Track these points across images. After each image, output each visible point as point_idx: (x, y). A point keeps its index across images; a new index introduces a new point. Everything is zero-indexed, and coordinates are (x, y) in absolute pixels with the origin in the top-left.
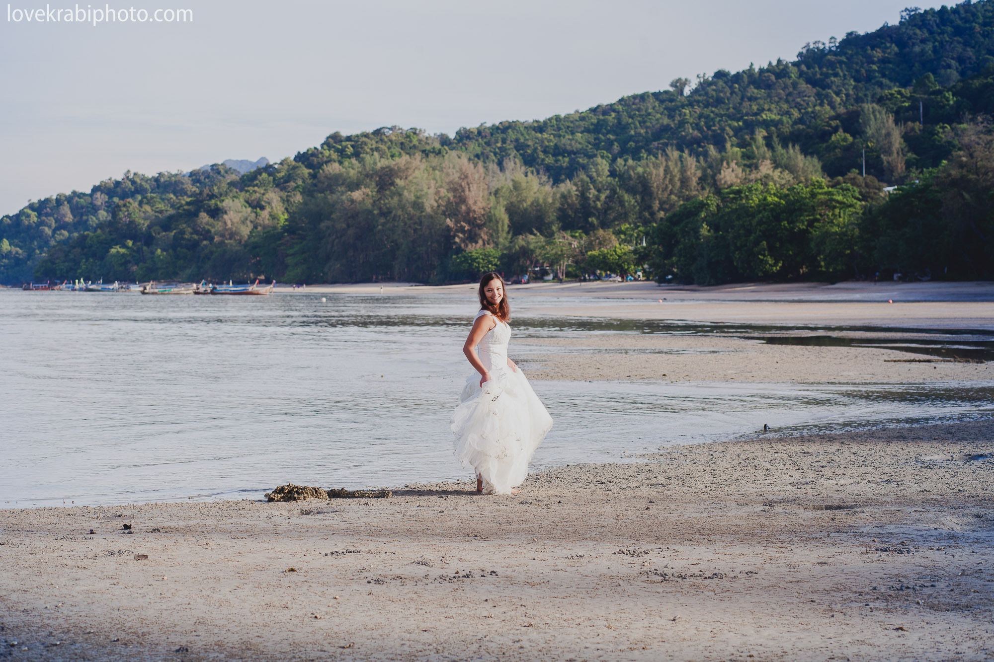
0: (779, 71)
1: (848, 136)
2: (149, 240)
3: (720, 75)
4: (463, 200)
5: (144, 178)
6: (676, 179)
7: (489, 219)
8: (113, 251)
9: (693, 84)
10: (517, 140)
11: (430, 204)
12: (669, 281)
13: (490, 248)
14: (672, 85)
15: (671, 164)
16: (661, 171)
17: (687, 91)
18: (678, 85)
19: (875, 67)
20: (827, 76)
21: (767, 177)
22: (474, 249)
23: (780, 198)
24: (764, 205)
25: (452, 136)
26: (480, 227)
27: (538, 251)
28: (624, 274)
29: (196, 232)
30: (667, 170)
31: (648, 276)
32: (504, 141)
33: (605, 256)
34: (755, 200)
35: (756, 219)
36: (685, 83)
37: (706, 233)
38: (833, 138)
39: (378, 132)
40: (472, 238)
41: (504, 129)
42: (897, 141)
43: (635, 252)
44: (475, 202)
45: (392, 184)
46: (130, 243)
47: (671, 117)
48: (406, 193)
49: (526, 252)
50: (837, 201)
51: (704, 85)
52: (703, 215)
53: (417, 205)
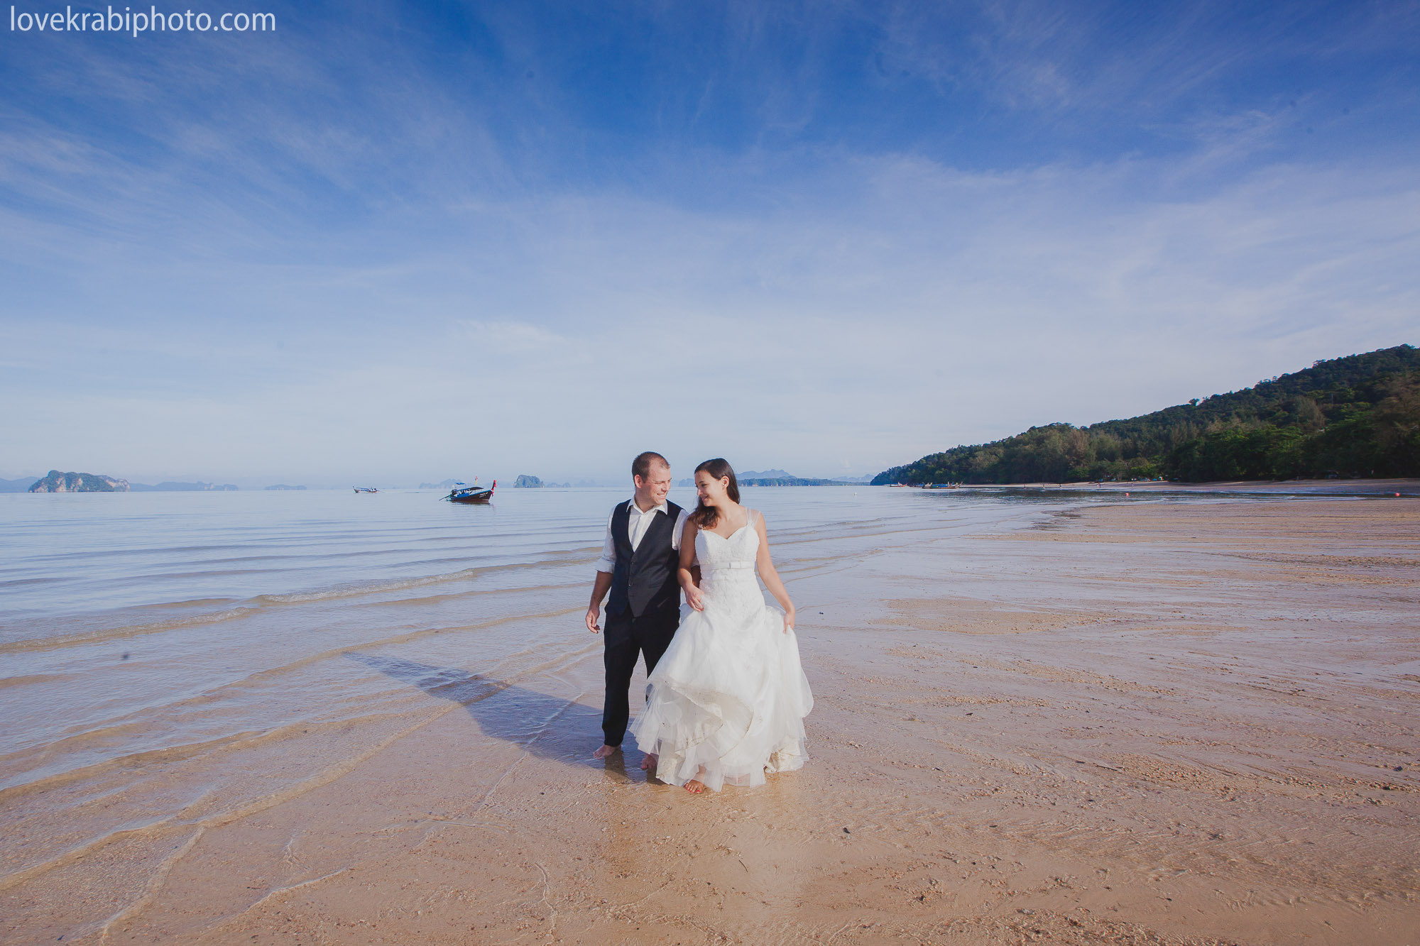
0: (1246, 392)
1: (1286, 412)
2: (950, 468)
3: (1214, 397)
4: (1074, 447)
5: (965, 447)
6: (1185, 434)
7: (1087, 456)
8: (937, 472)
9: (1201, 401)
10: (1115, 427)
11: (1060, 450)
12: (1176, 481)
13: (1086, 468)
14: (1190, 402)
15: (1182, 428)
16: (1177, 430)
17: (1197, 404)
18: (1194, 402)
19: (1298, 387)
20: (1271, 392)
21: (1237, 427)
22: (1079, 468)
23: (1246, 436)
24: (1234, 440)
25: (1088, 427)
26: (1082, 459)
27: (1108, 468)
28: (1151, 478)
29: (967, 464)
30: (1180, 430)
31: (1165, 479)
32: (1110, 428)
33: (1140, 469)
34: (1229, 438)
35: (1230, 448)
36: (1197, 400)
37: (1198, 456)
38: (1277, 414)
39: (1051, 425)
40: (1078, 463)
41: (1111, 423)
42: (1317, 412)
43: (1157, 467)
44: (1080, 448)
45: (1044, 443)
46: (943, 469)
47: (1189, 414)
48: (1048, 446)
49: (1101, 469)
50: (1285, 436)
51: (1206, 401)
52: (1196, 447)
53: (1054, 451)
